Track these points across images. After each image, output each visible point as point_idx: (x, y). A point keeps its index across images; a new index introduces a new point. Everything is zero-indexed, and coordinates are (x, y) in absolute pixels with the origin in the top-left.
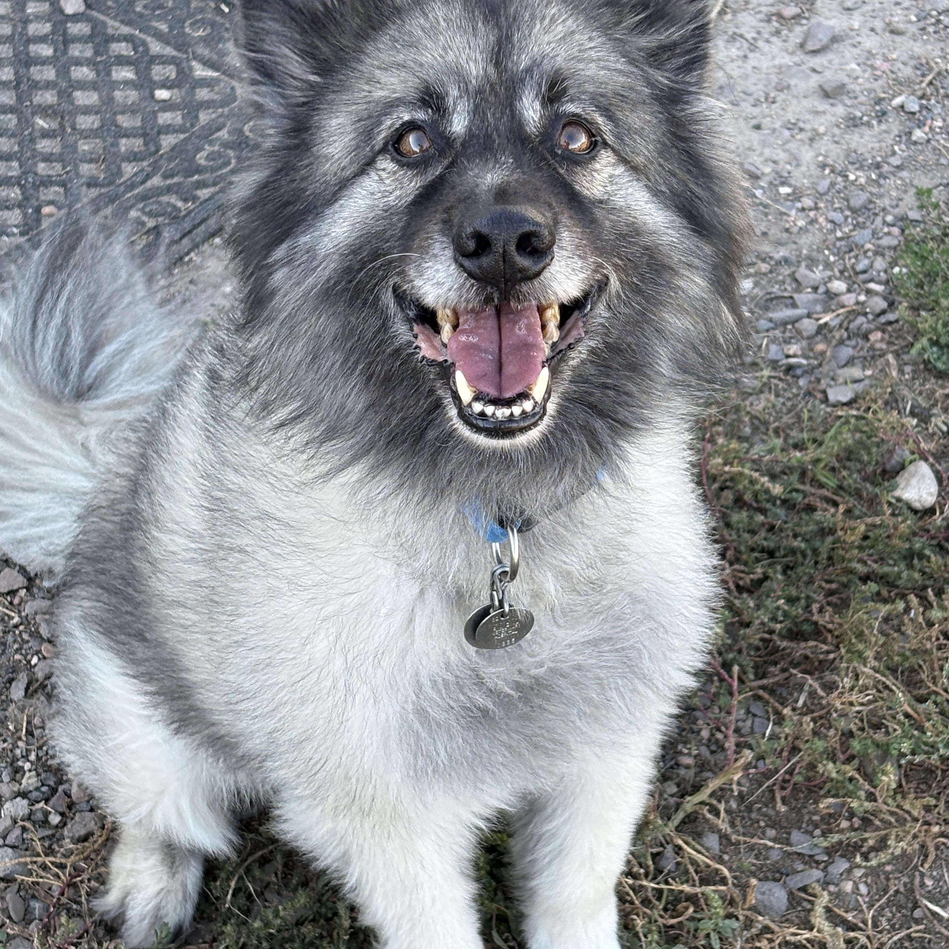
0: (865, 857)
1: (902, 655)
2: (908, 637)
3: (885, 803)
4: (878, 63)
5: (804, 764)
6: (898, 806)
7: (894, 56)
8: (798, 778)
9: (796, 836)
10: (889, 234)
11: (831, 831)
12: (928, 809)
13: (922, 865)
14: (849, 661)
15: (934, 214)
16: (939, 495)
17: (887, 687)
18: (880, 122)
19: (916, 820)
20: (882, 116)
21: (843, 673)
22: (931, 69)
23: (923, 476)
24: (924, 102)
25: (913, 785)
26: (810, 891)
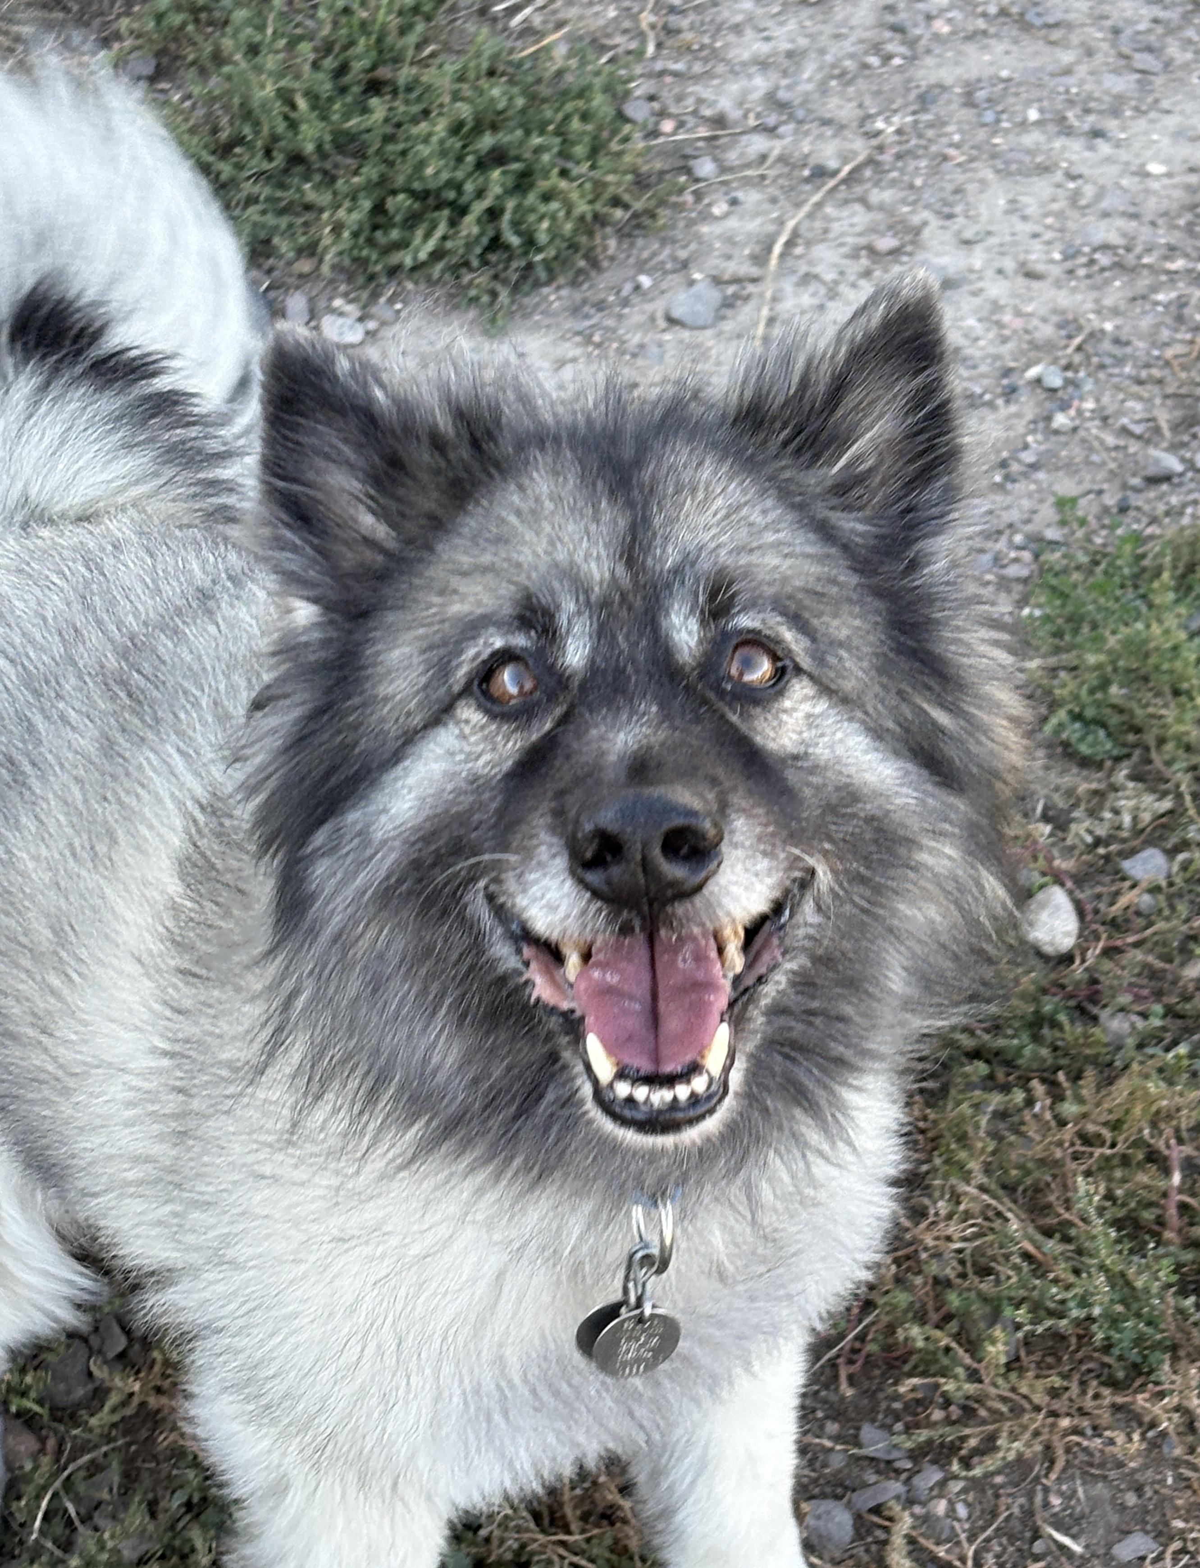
0: (966, 1463)
1: (1021, 1167)
2: (1031, 1140)
3: (995, 1385)
4: (1007, 318)
5: (880, 1326)
6: (1013, 1390)
7: (1029, 309)
8: (871, 1348)
9: (868, 1432)
10: (1016, 560)
11: (917, 1426)
12: (1054, 1393)
13: (1046, 1476)
14: (946, 1177)
15: (1080, 534)
16: (1080, 936)
17: (999, 1214)
18: (1008, 402)
19: (1037, 1409)
20: (1010, 393)
21: (937, 1194)
22: (1080, 328)
23: (1057, 908)
24: (1070, 374)
25: (1035, 1357)
26: (886, 1513)
